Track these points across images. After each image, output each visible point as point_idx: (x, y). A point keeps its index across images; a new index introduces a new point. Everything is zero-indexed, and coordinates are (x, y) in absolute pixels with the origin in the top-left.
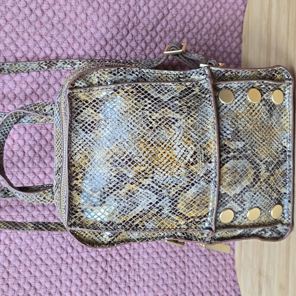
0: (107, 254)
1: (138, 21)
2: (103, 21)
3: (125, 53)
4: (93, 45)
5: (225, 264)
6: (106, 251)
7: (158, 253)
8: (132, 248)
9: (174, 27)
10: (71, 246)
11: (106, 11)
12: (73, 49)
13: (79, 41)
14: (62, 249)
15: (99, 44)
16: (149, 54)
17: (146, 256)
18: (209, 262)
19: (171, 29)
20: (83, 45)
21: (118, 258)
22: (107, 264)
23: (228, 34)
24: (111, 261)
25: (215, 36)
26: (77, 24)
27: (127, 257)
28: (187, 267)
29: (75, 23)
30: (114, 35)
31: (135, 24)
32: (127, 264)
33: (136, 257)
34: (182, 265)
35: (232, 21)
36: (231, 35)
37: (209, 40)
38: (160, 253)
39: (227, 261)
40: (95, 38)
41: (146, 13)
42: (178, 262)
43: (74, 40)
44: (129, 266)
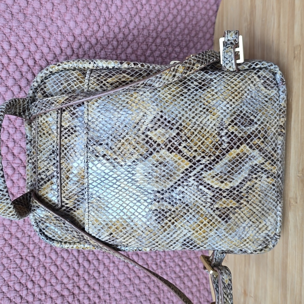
0: (74, 286)
1: (111, 16)
2: (72, 13)
3: (94, 52)
4: (59, 41)
5: (199, 284)
6: (73, 283)
7: (130, 280)
8: (101, 276)
9: (147, 25)
10: (32, 281)
11: (76, 2)
12: (36, 44)
13: (44, 35)
14: (20, 285)
15: (66, 40)
16: (121, 54)
17: (117, 284)
18: (184, 283)
19: (145, 27)
20: (47, 40)
21: (86, 289)
22: (74, 298)
23: (201, 35)
24: (79, 293)
25: (188, 36)
26: (41, 15)
27: (96, 287)
28: (162, 292)
29: (39, 13)
30: (84, 30)
31: (107, 19)
32: (96, 296)
33: (106, 286)
34: (156, 290)
35: (205, 21)
36: (204, 36)
37: (182, 41)
38: (132, 279)
39: (201, 281)
40: (61, 33)
41: (119, 7)
42: (152, 288)
43: (37, 35)
44: (99, 297)
